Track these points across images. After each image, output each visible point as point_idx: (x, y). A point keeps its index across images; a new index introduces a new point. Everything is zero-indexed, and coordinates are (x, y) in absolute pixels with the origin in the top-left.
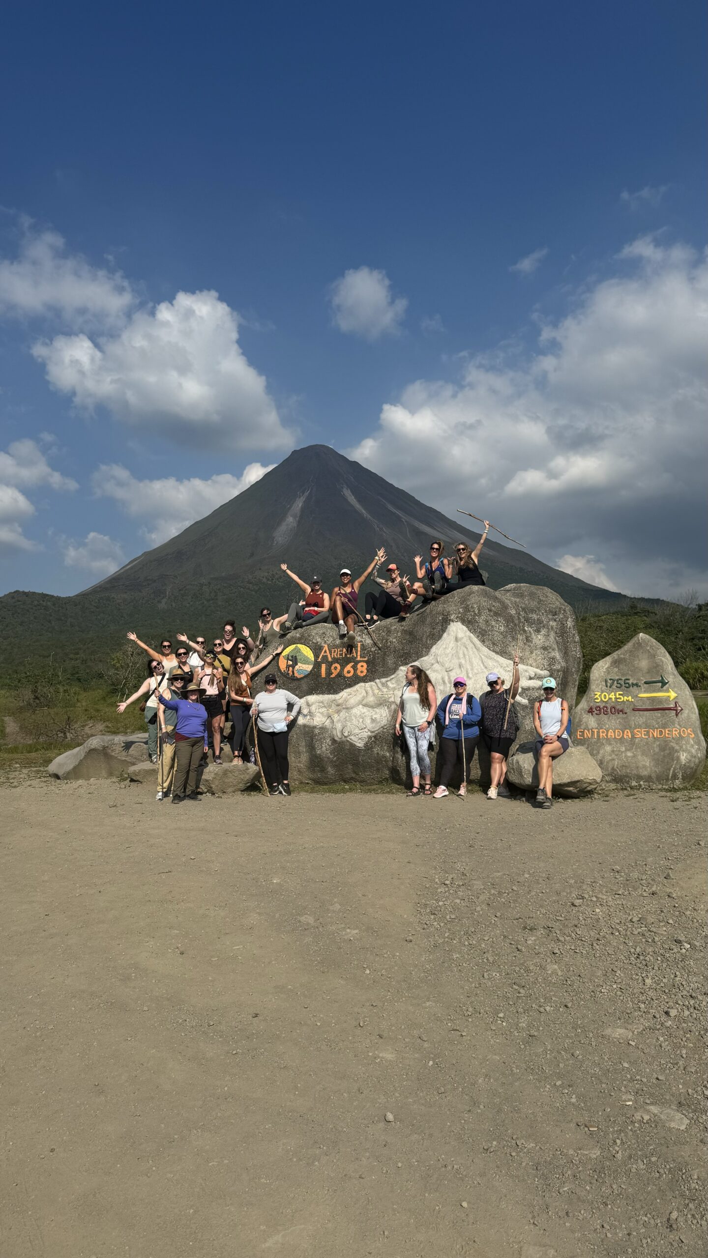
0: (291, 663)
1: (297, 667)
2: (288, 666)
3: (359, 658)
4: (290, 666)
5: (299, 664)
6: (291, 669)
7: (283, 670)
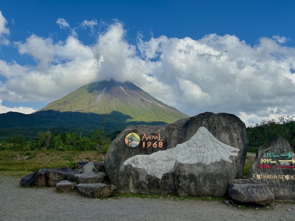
0: (130, 141)
1: (133, 143)
2: (129, 142)
3: (159, 140)
4: (130, 142)
5: (134, 141)
6: (130, 143)
7: (126, 144)
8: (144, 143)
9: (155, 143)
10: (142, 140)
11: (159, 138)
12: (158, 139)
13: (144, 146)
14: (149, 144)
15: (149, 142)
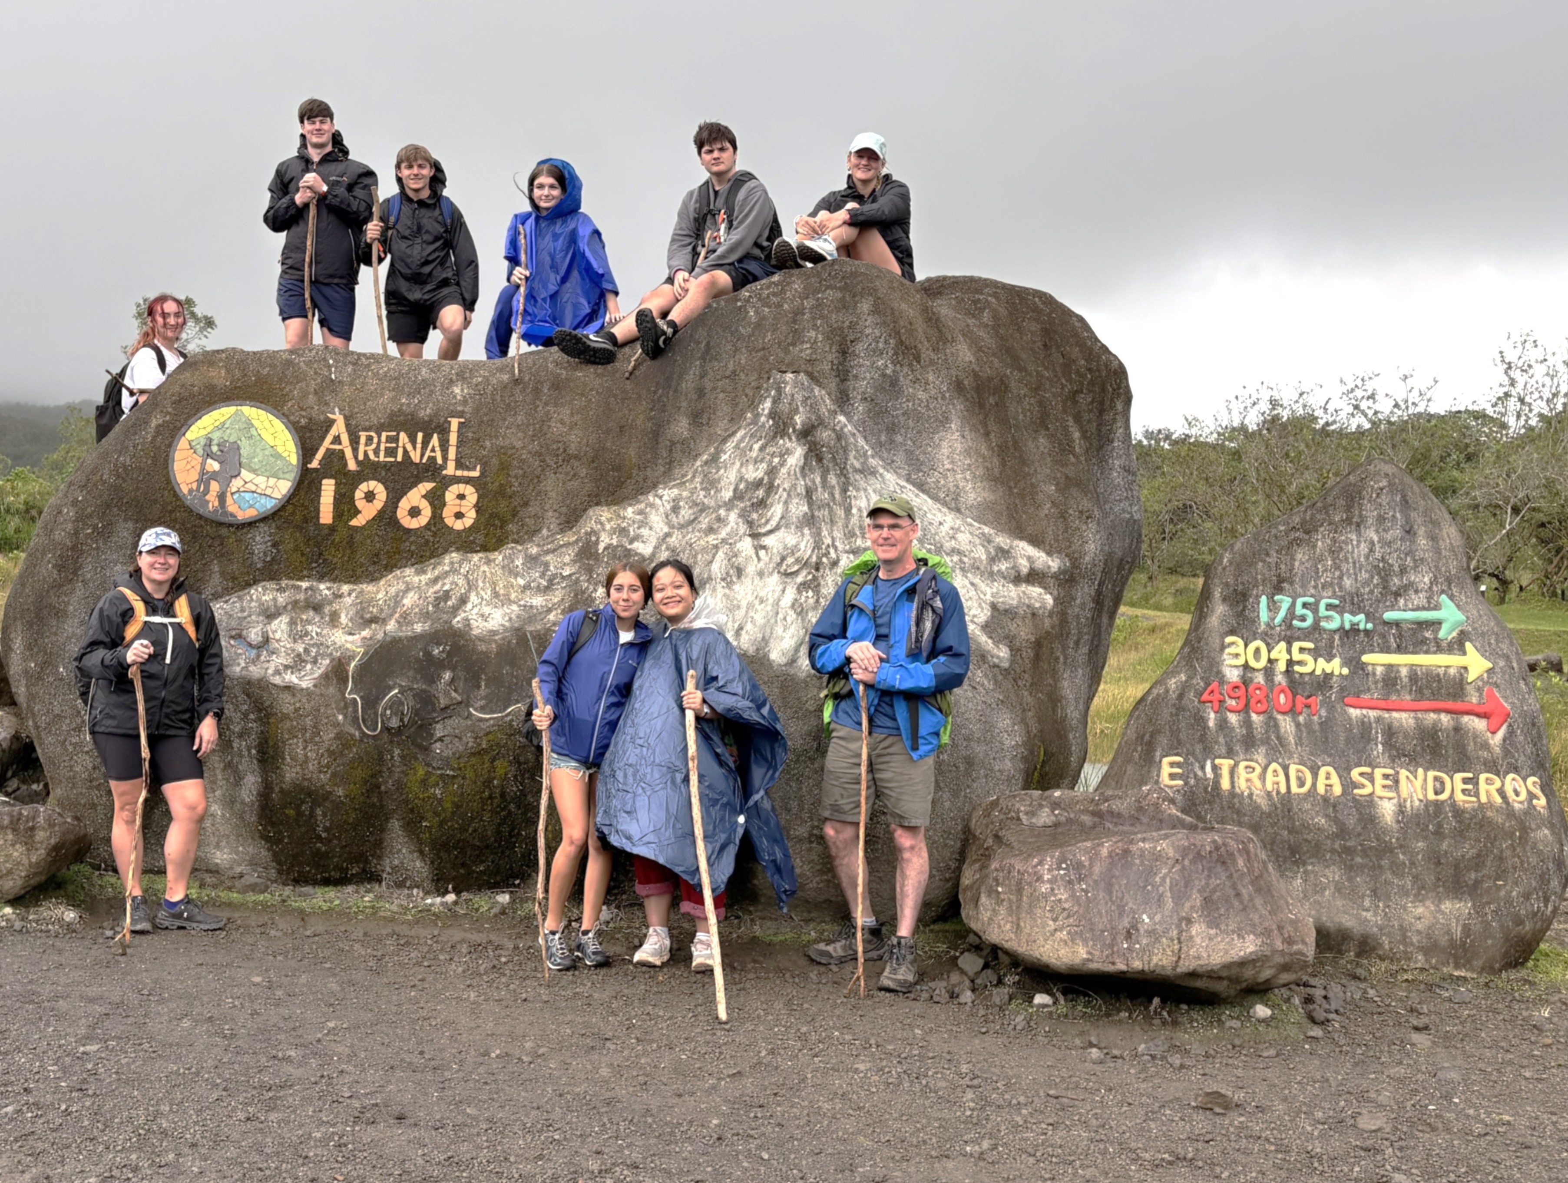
0: (213, 465)
1: (236, 484)
2: (205, 478)
3: (451, 470)
4: (214, 476)
5: (244, 473)
6: (215, 486)
7: (185, 489)
8: (328, 487)
9: (416, 496)
10: (314, 464)
11: (452, 453)
12: (445, 459)
13: (326, 515)
14: (370, 496)
15: (364, 487)
